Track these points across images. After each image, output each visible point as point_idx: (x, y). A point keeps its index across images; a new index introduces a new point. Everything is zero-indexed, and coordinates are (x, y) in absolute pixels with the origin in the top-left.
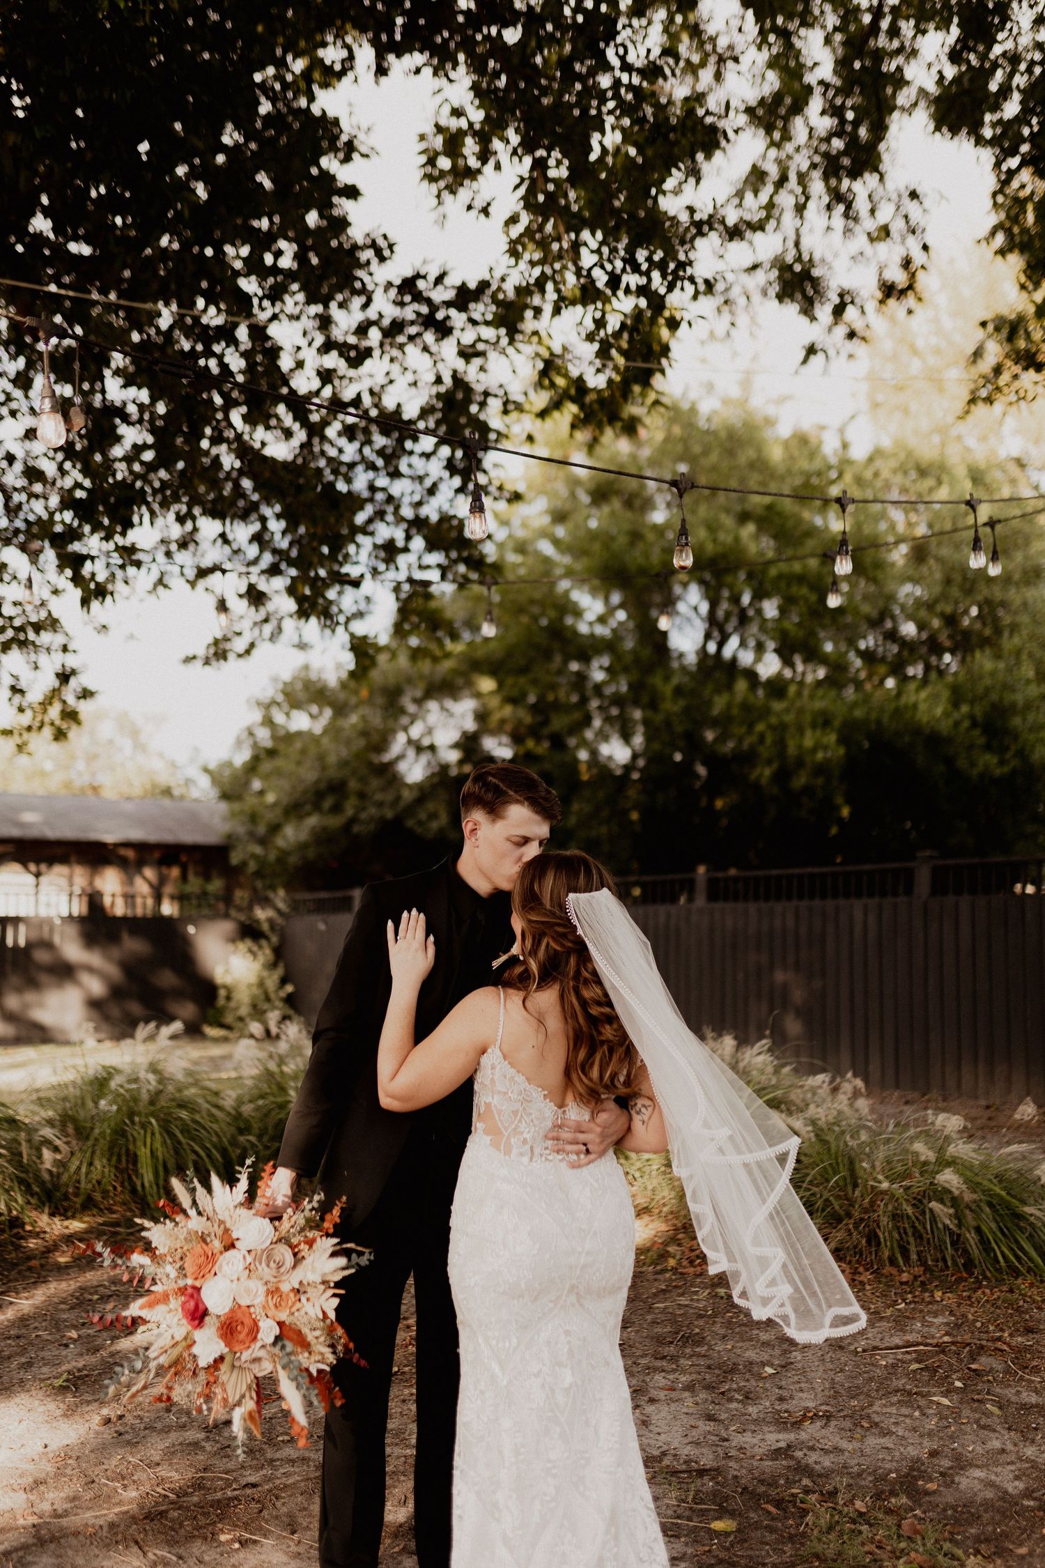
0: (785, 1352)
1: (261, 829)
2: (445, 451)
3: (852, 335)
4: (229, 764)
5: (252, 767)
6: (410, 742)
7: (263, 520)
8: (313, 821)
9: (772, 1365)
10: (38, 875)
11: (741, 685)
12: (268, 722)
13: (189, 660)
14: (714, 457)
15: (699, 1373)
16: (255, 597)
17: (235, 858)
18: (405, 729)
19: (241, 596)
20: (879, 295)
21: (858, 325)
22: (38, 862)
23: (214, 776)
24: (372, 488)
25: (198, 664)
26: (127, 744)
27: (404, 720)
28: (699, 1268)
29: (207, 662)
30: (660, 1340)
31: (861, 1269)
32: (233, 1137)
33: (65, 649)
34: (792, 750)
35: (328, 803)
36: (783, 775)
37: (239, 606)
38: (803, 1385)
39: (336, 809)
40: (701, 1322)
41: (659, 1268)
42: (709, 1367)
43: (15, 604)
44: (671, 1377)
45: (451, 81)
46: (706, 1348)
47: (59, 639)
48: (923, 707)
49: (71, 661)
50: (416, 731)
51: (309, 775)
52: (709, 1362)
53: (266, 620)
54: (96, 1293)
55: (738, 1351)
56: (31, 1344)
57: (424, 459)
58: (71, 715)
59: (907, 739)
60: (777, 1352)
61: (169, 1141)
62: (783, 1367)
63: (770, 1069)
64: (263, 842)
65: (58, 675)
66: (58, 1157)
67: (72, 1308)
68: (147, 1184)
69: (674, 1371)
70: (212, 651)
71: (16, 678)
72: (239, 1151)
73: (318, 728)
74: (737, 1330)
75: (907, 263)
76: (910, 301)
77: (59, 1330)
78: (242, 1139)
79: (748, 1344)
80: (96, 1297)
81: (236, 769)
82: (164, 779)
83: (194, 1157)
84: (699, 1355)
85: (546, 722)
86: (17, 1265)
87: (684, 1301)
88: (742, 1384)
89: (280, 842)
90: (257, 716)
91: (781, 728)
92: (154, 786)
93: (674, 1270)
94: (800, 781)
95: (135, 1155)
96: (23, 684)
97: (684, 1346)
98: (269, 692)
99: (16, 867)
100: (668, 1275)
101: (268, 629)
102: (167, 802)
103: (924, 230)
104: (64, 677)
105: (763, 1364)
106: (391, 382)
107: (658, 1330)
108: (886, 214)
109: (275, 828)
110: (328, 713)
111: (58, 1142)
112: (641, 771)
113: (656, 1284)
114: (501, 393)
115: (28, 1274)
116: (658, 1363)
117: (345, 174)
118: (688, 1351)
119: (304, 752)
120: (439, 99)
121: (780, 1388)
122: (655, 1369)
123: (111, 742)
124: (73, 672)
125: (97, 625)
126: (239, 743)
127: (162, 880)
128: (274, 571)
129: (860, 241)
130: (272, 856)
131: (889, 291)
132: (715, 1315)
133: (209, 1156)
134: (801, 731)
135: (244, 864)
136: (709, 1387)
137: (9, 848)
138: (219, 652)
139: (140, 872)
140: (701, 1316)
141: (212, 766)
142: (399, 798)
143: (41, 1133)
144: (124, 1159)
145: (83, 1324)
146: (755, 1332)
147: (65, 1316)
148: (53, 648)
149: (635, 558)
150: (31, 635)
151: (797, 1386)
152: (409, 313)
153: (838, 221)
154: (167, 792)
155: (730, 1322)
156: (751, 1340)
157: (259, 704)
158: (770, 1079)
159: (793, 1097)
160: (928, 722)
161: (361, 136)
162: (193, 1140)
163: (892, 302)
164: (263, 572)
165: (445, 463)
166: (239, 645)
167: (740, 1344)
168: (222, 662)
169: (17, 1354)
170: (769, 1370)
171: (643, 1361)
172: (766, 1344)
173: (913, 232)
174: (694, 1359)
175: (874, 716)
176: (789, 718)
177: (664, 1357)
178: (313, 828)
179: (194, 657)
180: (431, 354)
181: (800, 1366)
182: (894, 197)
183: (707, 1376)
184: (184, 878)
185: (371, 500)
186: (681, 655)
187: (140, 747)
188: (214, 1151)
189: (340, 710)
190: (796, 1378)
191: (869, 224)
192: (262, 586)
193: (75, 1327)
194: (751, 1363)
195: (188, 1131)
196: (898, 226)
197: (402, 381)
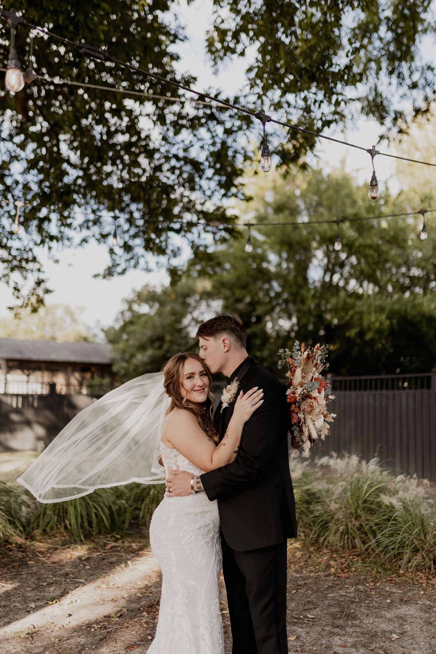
0: (401, 625)
1: (127, 356)
2: (217, 178)
3: (401, 131)
4: (113, 328)
5: (123, 329)
6: (193, 319)
7: (131, 213)
8: (150, 352)
9: (395, 633)
10: (28, 376)
11: (342, 294)
12: (130, 309)
13: (96, 276)
14: (331, 192)
15: (358, 637)
16: (127, 248)
17: (115, 369)
18: (191, 313)
19: (121, 247)
20: (414, 113)
21: (404, 127)
22: (28, 369)
23: (107, 332)
24: (182, 196)
25: (101, 278)
26: (68, 320)
27: (190, 309)
28: (347, 574)
29: (104, 277)
30: (334, 616)
31: (431, 577)
32: (114, 500)
33: (39, 270)
34: (365, 323)
35: (157, 344)
36: (361, 334)
37: (119, 251)
38: (414, 646)
39: (160, 347)
40: (353, 606)
41: (326, 573)
42: (362, 633)
43: (17, 249)
44: (343, 639)
45: (221, 7)
46: (359, 621)
47: (36, 266)
48: (426, 304)
49: (42, 276)
50: (196, 314)
51: (149, 333)
52: (362, 630)
53: (132, 258)
54: (45, 581)
55: (377, 624)
56: (11, 611)
57: (208, 181)
58: (40, 301)
59: (418, 319)
60: (397, 625)
61: (83, 503)
62: (402, 634)
63: (377, 473)
64: (128, 361)
65: (36, 283)
66: (29, 510)
67: (33, 590)
68: (72, 524)
69: (344, 635)
70: (107, 272)
71: (17, 283)
72: (117, 507)
73: (153, 312)
74: (373, 611)
75: (426, 99)
76: (429, 115)
77: (26, 603)
78: (118, 502)
79: (381, 620)
80: (45, 584)
81: (116, 331)
82: (84, 333)
83: (95, 511)
84: (356, 626)
85: (254, 310)
86: (7, 565)
87: (342, 593)
88: (382, 644)
89: (135, 361)
90: (126, 307)
91: (361, 313)
92: (81, 337)
93: (335, 574)
94: (369, 336)
95: (67, 509)
96: (19, 287)
97: (347, 620)
98: (131, 296)
99: (19, 372)
100: (332, 577)
101: (133, 262)
102: (85, 344)
103: (434, 84)
104: (39, 283)
105: (391, 632)
106: (192, 146)
107: (332, 610)
108: (416, 77)
109: (132, 356)
110: (157, 306)
111: (29, 502)
112: (296, 332)
113: (327, 583)
114: (242, 152)
115: (12, 570)
116: (336, 630)
117: (172, 49)
118: (350, 623)
119: (146, 322)
120: (215, 15)
121: (403, 647)
122: (335, 634)
123: (61, 318)
124: (43, 281)
125: (54, 260)
126: (117, 320)
127: (83, 379)
128: (135, 236)
129: (404, 89)
130: (132, 368)
131: (418, 111)
132: (360, 602)
133: (103, 511)
134: (369, 314)
135: (118, 371)
136: (365, 646)
137: (16, 364)
138: (109, 273)
139: (73, 374)
140: (353, 602)
141: (106, 329)
142: (188, 342)
143: (21, 498)
144: (61, 511)
145: (38, 599)
146: (383, 612)
147: (29, 594)
148: (34, 270)
149: (295, 237)
150: (24, 264)
151: (412, 646)
152: (201, 113)
153: (394, 79)
154: (85, 339)
155: (368, 606)
156: (382, 617)
157: (127, 301)
158: (378, 478)
159: (389, 487)
160: (429, 311)
161: (180, 31)
162: (94, 502)
163: (419, 117)
164: (130, 237)
165: (218, 183)
166: (119, 269)
167: (377, 620)
168: (111, 277)
169: (4, 616)
170: (395, 636)
171: (327, 628)
172: (390, 620)
173: (429, 85)
174: (354, 628)
175: (403, 308)
176: (365, 308)
177: (338, 627)
178: (150, 356)
179: (98, 275)
180: (211, 132)
181: (410, 634)
182: (420, 69)
183: (363, 639)
184: (92, 377)
185: (181, 201)
186: (314, 281)
187: (74, 320)
188: (104, 507)
189: (162, 304)
190: (410, 641)
191: (408, 82)
192: (131, 243)
193: (34, 601)
194: (384, 632)
195: (92, 498)
196: (422, 82)
197: (197, 145)
